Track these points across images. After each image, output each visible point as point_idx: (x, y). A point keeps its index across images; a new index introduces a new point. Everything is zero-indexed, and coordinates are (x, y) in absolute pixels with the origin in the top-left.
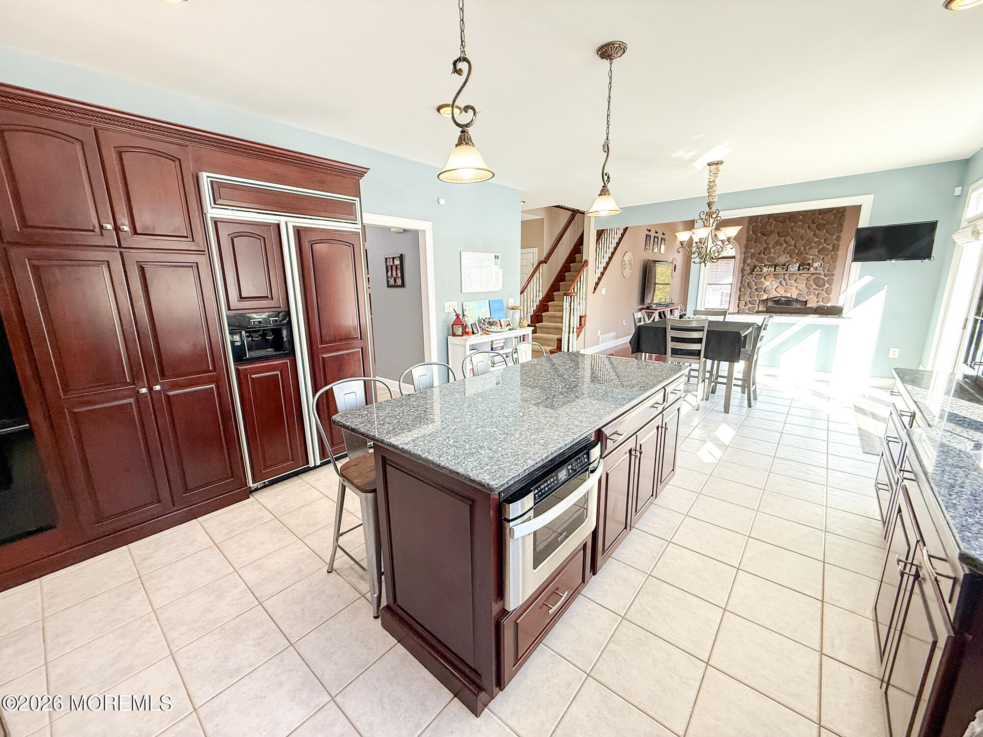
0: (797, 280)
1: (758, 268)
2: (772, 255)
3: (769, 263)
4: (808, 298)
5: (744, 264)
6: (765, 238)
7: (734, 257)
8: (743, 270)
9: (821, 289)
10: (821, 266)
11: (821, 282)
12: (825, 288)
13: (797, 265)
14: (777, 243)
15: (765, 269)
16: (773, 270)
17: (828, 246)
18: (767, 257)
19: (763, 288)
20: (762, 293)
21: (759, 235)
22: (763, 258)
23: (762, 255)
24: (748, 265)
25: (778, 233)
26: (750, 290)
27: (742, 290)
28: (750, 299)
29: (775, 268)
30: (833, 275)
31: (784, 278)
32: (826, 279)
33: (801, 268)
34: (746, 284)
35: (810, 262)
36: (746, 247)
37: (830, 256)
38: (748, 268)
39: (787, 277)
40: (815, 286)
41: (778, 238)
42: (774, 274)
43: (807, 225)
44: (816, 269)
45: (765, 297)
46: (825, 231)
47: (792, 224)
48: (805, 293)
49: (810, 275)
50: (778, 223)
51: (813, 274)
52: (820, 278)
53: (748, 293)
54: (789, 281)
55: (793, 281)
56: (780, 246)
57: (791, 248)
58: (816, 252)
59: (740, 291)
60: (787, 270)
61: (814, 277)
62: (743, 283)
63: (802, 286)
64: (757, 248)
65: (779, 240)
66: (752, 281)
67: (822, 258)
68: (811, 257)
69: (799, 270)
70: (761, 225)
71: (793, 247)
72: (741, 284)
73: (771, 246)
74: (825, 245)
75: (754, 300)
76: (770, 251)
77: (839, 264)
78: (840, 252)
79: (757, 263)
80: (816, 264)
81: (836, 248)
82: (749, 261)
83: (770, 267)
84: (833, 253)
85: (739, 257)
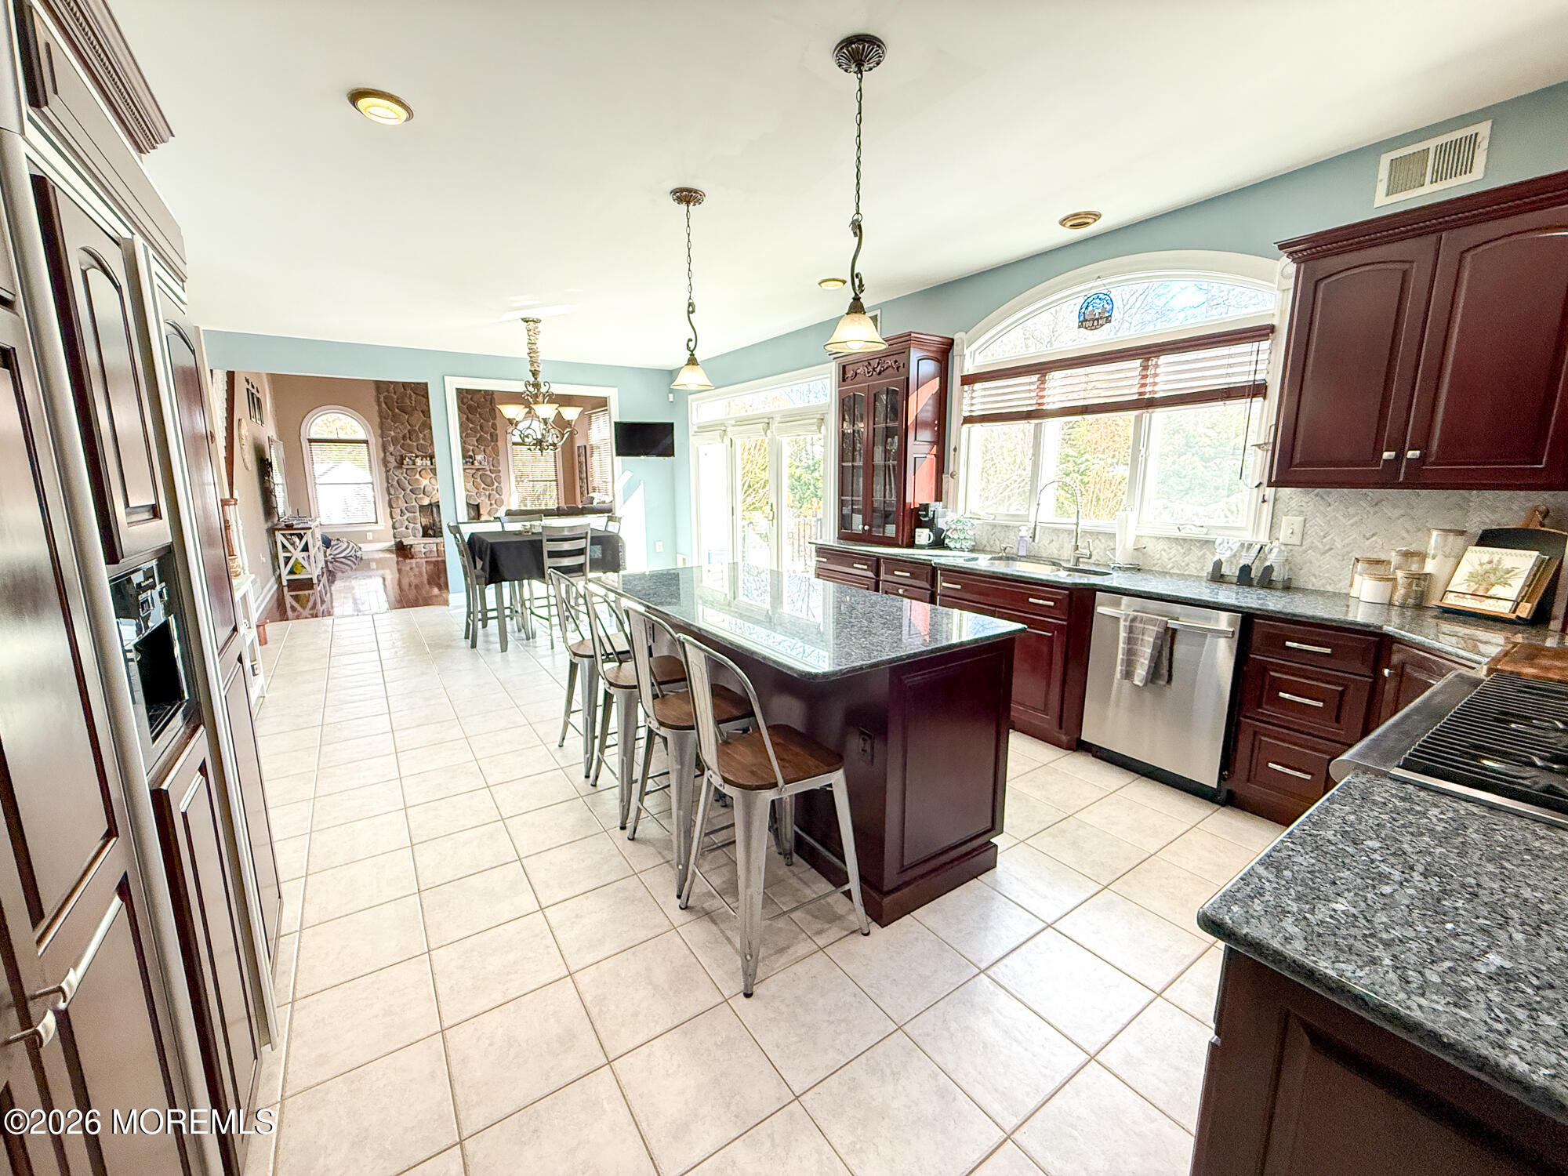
1: (407, 459)
2: (422, 442)
4: (479, 501)
5: (385, 453)
7: (366, 442)
8: (385, 462)
9: (491, 488)
10: (485, 459)
11: (489, 480)
12: (495, 487)
15: (419, 461)
16: (429, 463)
18: (415, 444)
19: (420, 488)
21: (397, 410)
22: (410, 446)
23: (408, 441)
24: (391, 454)
25: (423, 412)
26: (403, 492)
27: (392, 492)
28: (406, 505)
29: (431, 460)
30: (500, 471)
32: (493, 476)
34: (395, 483)
35: (471, 453)
36: (382, 426)
37: (490, 448)
38: (392, 459)
40: (483, 486)
41: (424, 418)
42: (431, 469)
44: (480, 463)
45: (426, 502)
46: (478, 415)
48: (474, 494)
49: (474, 471)
50: (419, 397)
51: (478, 470)
52: (487, 475)
53: (401, 496)
56: (429, 430)
58: (473, 440)
59: (389, 494)
61: (480, 473)
62: (390, 481)
63: (469, 485)
64: (398, 430)
66: (402, 478)
68: (471, 448)
70: (395, 397)
72: (388, 483)
73: (417, 428)
75: (413, 507)
76: (417, 436)
77: (501, 458)
78: (500, 443)
79: (404, 452)
80: (479, 457)
81: (494, 438)
82: (391, 449)
83: (424, 459)
84: (493, 443)
85: (374, 442)
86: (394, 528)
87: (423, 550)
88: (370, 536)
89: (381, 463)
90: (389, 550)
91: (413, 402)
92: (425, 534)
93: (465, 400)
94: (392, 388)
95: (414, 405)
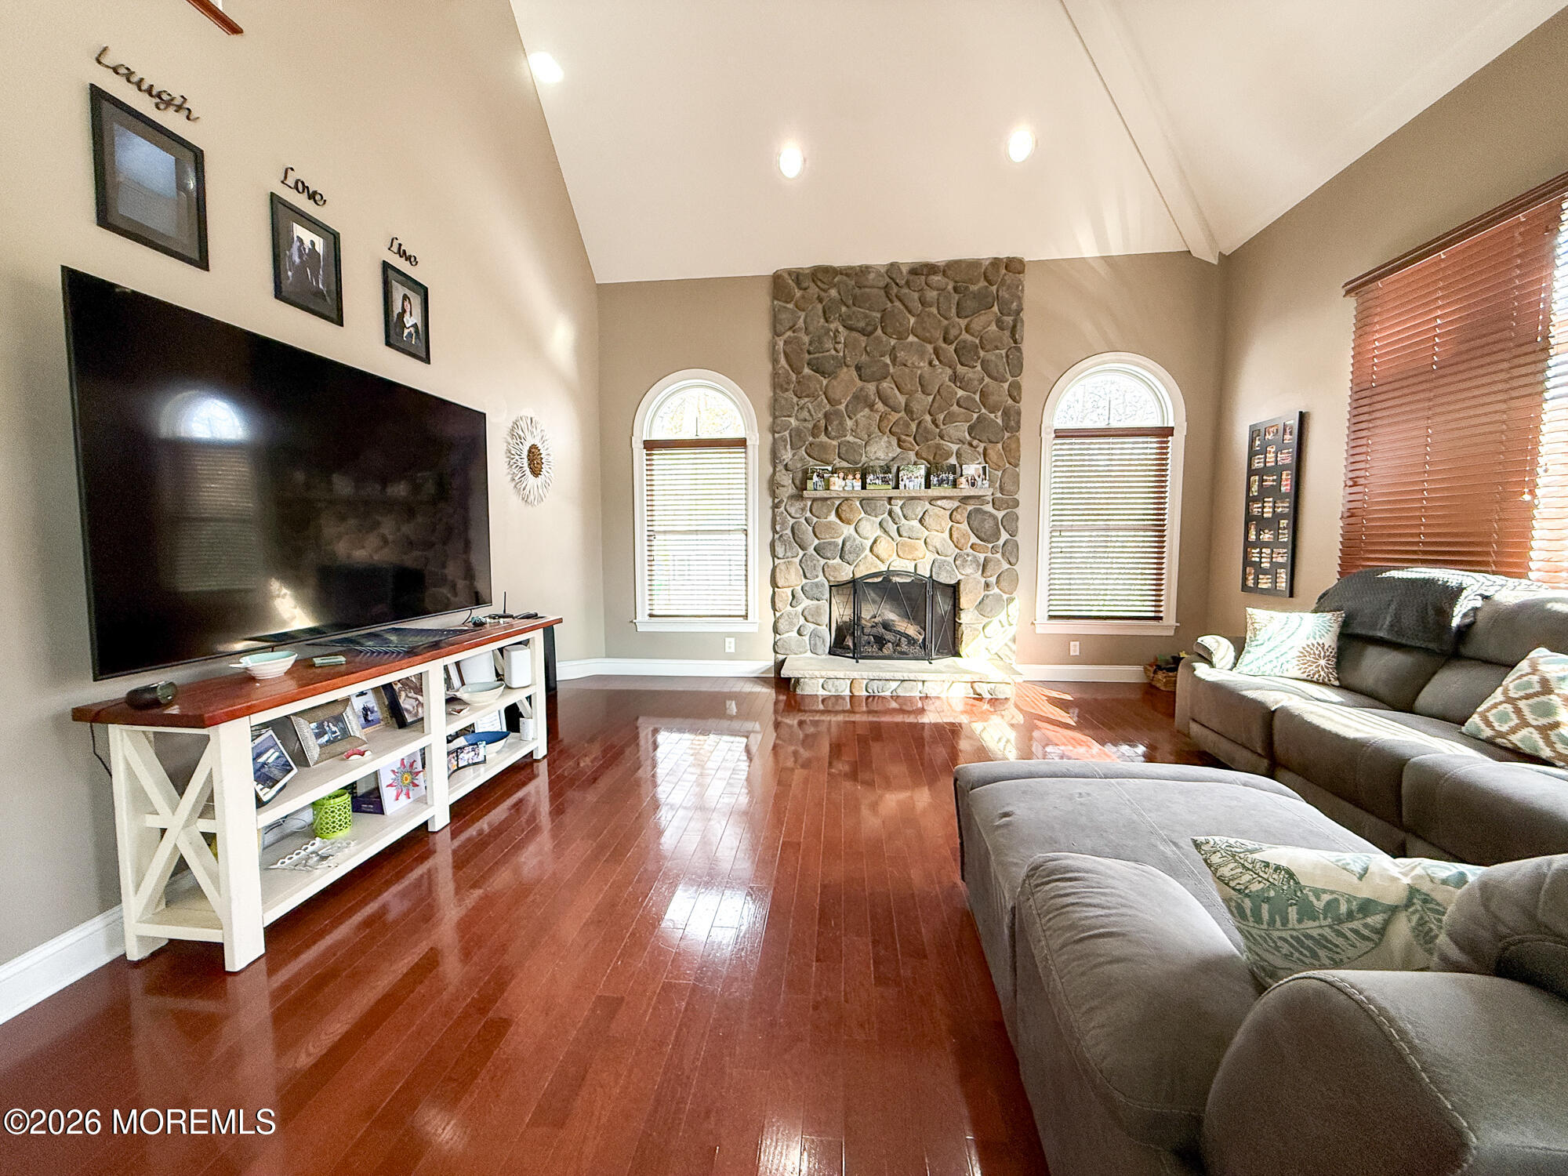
0: (927, 517)
1: (815, 478)
2: (850, 438)
3: (845, 464)
4: (960, 577)
5: (775, 467)
6: (825, 382)
7: (742, 442)
8: (773, 486)
9: (990, 546)
10: (985, 474)
11: (988, 524)
12: (1001, 542)
13: (923, 472)
14: (860, 400)
15: (836, 483)
16: (858, 484)
17: (992, 416)
18: (835, 443)
19: (835, 544)
20: (835, 561)
21: (807, 371)
22: (823, 447)
23: (823, 438)
24: (786, 467)
25: (858, 368)
26: (801, 553)
27: (780, 551)
28: (805, 581)
29: (863, 479)
30: (1016, 503)
31: (890, 513)
32: (1000, 515)
33: (934, 480)
34: (788, 532)
35: (953, 461)
36: (774, 405)
37: (1000, 446)
38: (786, 479)
39: (897, 509)
40: (974, 539)
41: (860, 384)
42: (862, 500)
43: (930, 348)
44: (973, 485)
45: (845, 575)
46: (979, 368)
47: (893, 342)
48: (951, 559)
49: (957, 504)
50: (855, 334)
51: (965, 500)
52: (986, 512)
53: (797, 560)
54: (903, 521)
55: (915, 523)
56: (867, 410)
57: (898, 415)
58: (961, 430)
59: (774, 555)
60: (897, 487)
61: (970, 508)
62: (778, 528)
63: (940, 538)
64: (805, 414)
65: (862, 389)
66: (802, 520)
67: (981, 450)
68: (955, 447)
69: (928, 485)
70: (806, 339)
71: (903, 414)
72: (775, 531)
73: (842, 407)
74: (983, 410)
75: (817, 585)
76: (842, 424)
77: (1025, 469)
78: (1024, 434)
79: (812, 462)
80: (971, 469)
81: (1012, 421)
82: (787, 455)
83: (850, 477)
84: (1007, 435)
85: (758, 443)
86: (776, 630)
87: (821, 692)
88: (730, 645)
89: (765, 485)
90: (761, 680)
91: (840, 346)
92: (838, 647)
93: (953, 332)
94: (802, 320)
95: (841, 354)
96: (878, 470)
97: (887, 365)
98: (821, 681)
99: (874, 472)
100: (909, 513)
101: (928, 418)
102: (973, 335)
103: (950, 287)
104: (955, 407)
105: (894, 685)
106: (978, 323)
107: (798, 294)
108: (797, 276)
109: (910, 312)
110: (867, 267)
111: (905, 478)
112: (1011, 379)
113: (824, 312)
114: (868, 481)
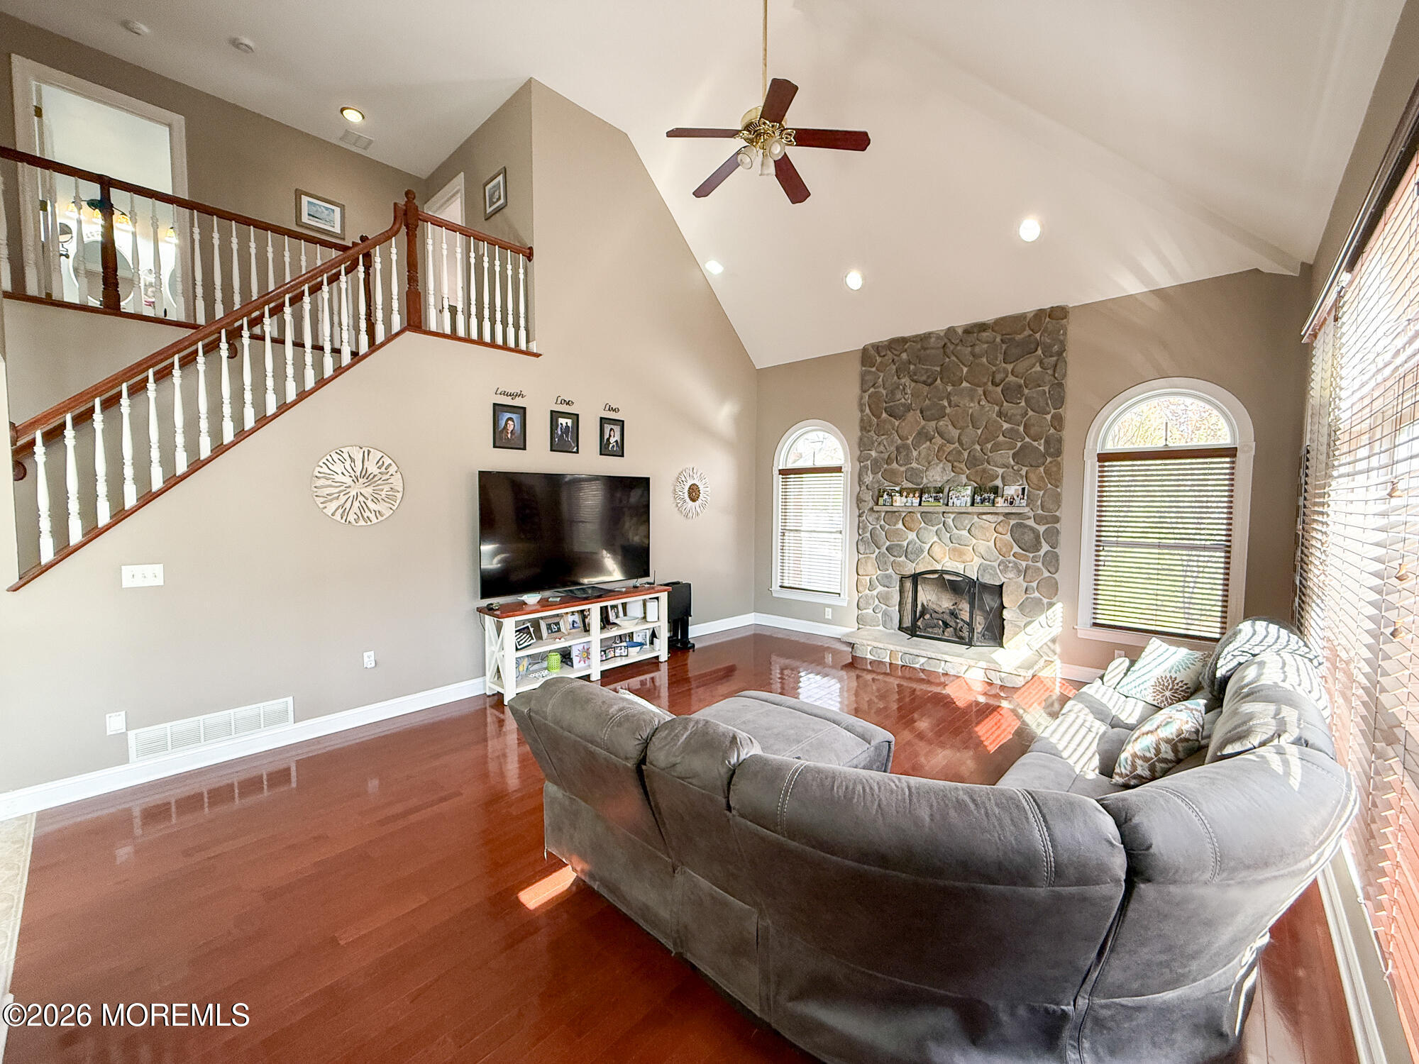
0: (973, 529)
1: (885, 496)
2: (914, 465)
3: (910, 485)
4: (1003, 580)
5: (860, 487)
6: (897, 423)
7: (841, 469)
8: (859, 500)
9: (1031, 555)
10: (1023, 494)
11: (1030, 537)
12: (1042, 553)
13: (969, 491)
14: (923, 436)
15: (900, 500)
16: (916, 501)
17: (1035, 444)
18: (903, 469)
19: (902, 546)
20: (901, 559)
21: (884, 415)
22: (893, 472)
23: (895, 465)
24: (868, 487)
25: (922, 411)
26: (877, 551)
27: (862, 549)
28: (879, 572)
29: (921, 497)
30: (1057, 520)
31: (944, 524)
32: (1042, 529)
33: (978, 499)
34: (868, 535)
35: (998, 482)
36: (862, 444)
37: (1042, 469)
38: (868, 497)
39: (950, 521)
40: (1016, 549)
41: (923, 423)
42: (920, 513)
43: (980, 391)
44: (1011, 503)
45: (912, 569)
46: (1023, 404)
47: (950, 389)
48: (996, 564)
49: (1001, 518)
50: (921, 386)
51: (1006, 515)
52: (1026, 526)
53: (874, 556)
54: (955, 531)
55: (965, 533)
56: (928, 443)
57: (954, 446)
58: (1007, 456)
59: (858, 552)
60: (947, 504)
61: (1012, 522)
62: (861, 532)
63: (986, 546)
64: (882, 448)
65: (923, 428)
66: (878, 526)
67: (1023, 472)
69: (973, 503)
70: (884, 392)
71: (956, 445)
72: (859, 534)
73: (909, 442)
74: (1027, 439)
75: (887, 576)
76: (909, 454)
77: (1066, 490)
78: (1067, 459)
79: (886, 483)
80: (1012, 490)
81: (1054, 446)
82: (869, 478)
83: (911, 495)
84: (1049, 460)
85: (850, 470)
86: (859, 607)
87: (869, 656)
88: (829, 613)
89: (854, 500)
91: (908, 396)
93: (999, 377)
94: (881, 380)
95: (909, 401)
96: (932, 490)
97: (946, 407)
98: (869, 648)
99: (929, 492)
100: (959, 525)
101: (978, 447)
102: (1017, 377)
103: (998, 340)
104: (1001, 438)
105: (922, 660)
106: (1022, 365)
107: (879, 359)
108: (877, 347)
109: (963, 364)
110: (930, 333)
111: (954, 497)
112: (1053, 411)
113: (897, 372)
114: (923, 499)
